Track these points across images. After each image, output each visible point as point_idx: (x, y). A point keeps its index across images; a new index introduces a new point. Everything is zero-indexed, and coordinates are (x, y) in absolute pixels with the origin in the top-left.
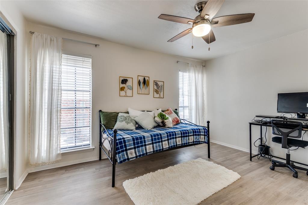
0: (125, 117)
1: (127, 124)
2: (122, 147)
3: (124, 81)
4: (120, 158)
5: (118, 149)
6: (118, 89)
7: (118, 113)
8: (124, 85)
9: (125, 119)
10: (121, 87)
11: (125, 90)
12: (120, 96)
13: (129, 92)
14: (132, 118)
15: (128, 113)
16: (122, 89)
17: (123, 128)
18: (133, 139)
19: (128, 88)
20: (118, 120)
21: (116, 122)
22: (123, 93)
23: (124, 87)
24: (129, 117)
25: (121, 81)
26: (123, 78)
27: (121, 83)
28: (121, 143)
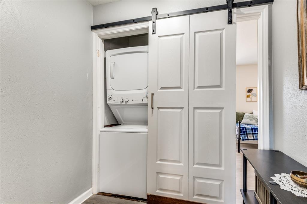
0: (249, 116)
1: (251, 121)
2: (244, 132)
3: (250, 91)
4: (242, 138)
5: (241, 132)
6: (245, 97)
7: (245, 113)
8: (249, 94)
9: (250, 117)
10: (247, 95)
11: (250, 97)
12: (246, 101)
13: (254, 99)
14: (255, 117)
15: (252, 113)
16: (248, 96)
17: (248, 123)
18: (252, 129)
19: (253, 96)
20: (244, 118)
21: (243, 119)
22: (249, 99)
23: (250, 95)
24: (253, 116)
25: (247, 91)
26: (249, 89)
27: (247, 92)
28: (243, 129)
